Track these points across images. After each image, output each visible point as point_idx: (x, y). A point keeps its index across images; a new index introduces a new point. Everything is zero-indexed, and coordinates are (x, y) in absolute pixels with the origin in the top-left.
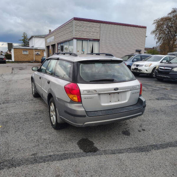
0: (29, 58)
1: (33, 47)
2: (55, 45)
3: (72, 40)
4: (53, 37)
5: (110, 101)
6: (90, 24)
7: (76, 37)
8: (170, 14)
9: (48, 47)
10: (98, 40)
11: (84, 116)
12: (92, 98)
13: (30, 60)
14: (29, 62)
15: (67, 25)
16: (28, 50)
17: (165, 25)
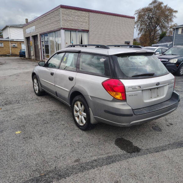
0: (4, 52)
1: (8, 38)
2: (37, 36)
3: (60, 30)
4: (34, 27)
5: (151, 97)
6: (78, 13)
7: (63, 27)
8: (151, 4)
9: (28, 39)
10: (87, 31)
11: (131, 115)
12: (136, 95)
13: (5, 53)
14: (5, 56)
15: (52, 13)
16: (2, 42)
17: (147, 16)
